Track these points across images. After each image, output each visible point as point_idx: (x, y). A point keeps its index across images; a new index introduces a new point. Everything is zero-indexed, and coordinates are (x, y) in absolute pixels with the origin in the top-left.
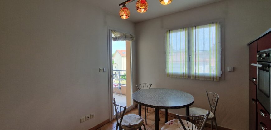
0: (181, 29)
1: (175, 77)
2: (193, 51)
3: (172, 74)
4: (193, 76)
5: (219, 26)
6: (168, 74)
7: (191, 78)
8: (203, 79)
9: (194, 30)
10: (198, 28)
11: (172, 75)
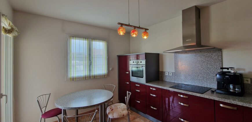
0: (84, 38)
1: (79, 80)
2: (93, 57)
3: (75, 77)
4: (93, 76)
5: (106, 43)
6: (71, 79)
7: (92, 78)
8: (99, 77)
9: (93, 42)
10: (96, 41)
11: (75, 79)
